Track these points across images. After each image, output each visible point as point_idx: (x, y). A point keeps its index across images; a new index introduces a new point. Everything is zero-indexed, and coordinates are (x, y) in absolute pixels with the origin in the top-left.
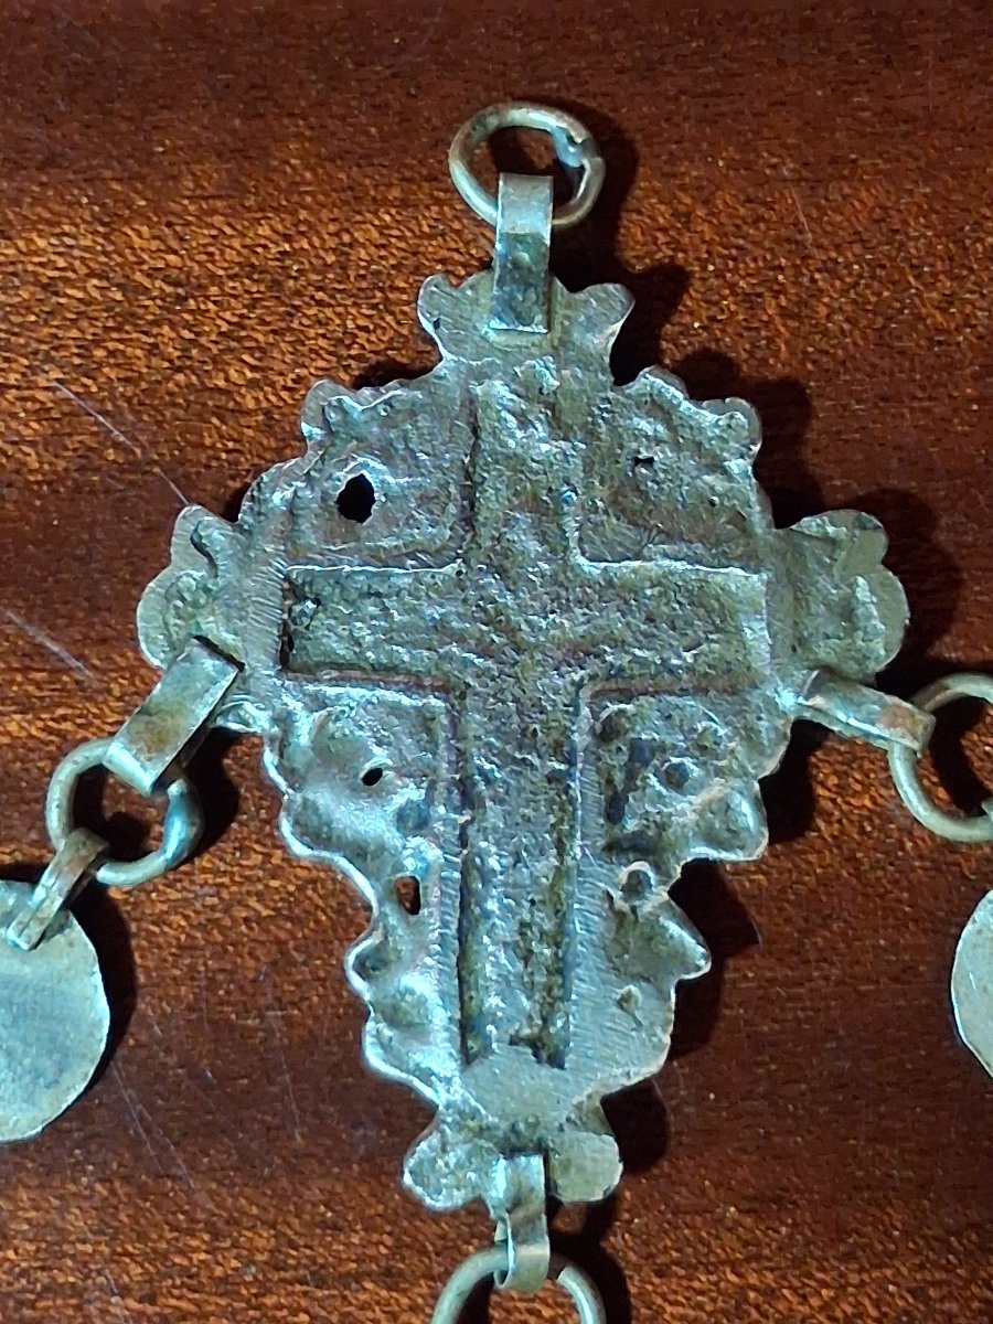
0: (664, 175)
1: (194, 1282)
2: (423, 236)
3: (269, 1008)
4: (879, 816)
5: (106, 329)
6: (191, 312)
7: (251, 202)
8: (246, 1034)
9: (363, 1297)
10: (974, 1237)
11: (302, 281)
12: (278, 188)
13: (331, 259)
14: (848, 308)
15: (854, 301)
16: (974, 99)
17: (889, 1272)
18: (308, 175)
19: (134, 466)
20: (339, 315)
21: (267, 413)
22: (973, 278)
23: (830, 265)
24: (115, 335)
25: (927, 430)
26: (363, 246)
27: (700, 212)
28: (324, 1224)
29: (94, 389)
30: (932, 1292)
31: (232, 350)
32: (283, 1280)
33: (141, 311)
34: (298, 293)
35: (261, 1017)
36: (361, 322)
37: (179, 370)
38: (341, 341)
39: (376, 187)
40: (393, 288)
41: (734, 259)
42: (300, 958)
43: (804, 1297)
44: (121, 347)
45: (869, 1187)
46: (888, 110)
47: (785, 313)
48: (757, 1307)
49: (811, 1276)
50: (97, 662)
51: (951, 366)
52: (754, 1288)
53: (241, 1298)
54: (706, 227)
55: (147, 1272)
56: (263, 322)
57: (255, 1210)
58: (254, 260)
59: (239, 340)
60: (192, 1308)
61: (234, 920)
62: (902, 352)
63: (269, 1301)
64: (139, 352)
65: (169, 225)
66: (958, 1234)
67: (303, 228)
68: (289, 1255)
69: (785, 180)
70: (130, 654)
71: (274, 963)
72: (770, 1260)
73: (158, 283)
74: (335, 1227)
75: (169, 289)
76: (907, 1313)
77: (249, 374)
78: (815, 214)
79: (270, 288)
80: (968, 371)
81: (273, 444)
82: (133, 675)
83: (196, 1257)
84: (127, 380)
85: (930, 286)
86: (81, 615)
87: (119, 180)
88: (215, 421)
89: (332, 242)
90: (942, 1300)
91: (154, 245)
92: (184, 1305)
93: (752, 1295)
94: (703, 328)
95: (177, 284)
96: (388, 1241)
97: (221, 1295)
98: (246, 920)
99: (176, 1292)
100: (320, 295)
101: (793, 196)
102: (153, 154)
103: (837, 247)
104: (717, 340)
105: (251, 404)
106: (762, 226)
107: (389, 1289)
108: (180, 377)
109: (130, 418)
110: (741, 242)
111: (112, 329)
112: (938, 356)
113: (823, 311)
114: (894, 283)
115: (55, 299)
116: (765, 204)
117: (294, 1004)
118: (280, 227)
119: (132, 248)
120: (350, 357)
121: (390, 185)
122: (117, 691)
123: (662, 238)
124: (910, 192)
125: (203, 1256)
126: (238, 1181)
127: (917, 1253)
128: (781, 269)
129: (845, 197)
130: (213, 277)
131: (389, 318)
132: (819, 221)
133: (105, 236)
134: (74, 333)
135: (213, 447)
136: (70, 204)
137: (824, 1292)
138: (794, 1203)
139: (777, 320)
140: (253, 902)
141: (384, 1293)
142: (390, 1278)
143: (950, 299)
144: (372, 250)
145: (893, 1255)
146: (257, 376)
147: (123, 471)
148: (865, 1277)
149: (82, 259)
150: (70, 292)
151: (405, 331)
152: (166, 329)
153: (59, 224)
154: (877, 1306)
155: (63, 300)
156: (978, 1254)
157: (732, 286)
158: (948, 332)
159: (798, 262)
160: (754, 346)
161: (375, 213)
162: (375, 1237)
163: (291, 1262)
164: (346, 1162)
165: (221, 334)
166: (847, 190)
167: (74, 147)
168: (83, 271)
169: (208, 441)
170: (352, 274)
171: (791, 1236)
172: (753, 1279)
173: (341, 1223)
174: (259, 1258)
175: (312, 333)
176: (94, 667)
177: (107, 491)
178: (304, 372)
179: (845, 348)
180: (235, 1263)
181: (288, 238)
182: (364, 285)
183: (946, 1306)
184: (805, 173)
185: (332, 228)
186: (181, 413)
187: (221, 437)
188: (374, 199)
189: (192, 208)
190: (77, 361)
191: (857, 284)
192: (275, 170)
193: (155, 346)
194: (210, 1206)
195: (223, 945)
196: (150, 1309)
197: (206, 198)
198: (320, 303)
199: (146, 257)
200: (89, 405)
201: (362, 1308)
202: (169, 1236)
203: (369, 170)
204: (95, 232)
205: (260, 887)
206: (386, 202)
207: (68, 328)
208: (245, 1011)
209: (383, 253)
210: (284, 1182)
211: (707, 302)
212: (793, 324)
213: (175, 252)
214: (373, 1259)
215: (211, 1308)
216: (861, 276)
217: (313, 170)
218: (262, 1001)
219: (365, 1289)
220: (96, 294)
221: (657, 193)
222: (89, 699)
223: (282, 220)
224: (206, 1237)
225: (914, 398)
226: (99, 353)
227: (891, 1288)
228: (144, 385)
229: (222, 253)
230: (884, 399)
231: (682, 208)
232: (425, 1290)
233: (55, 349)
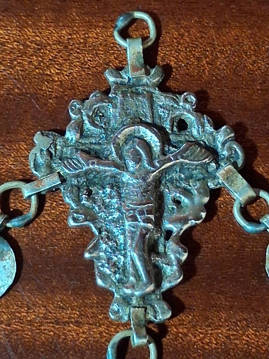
0: (176, 24)
1: (21, 321)
2: (108, 36)
3: (49, 246)
4: (225, 203)
5: (18, 56)
6: (41, 53)
7: (61, 24)
8: (42, 253)
9: (69, 328)
10: (245, 323)
11: (73, 47)
12: (68, 21)
13: (82, 41)
14: (226, 63)
15: (227, 61)
16: (264, 8)
17: (219, 331)
18: (77, 18)
19: (22, 94)
20: (83, 56)
21: (61, 82)
22: (261, 56)
23: (222, 51)
24: (20, 58)
25: (246, 97)
26: (91, 38)
27: (186, 34)
28: (60, 307)
29: (13, 72)
30: (232, 337)
31: (52, 64)
32: (47, 322)
33: (28, 52)
34: (72, 50)
35: (46, 248)
36: (89, 59)
37: (37, 69)
38: (83, 63)
39: (96, 22)
40: (99, 50)
41: (195, 48)
42: (59, 233)
43: (195, 337)
44: (21, 61)
45: (215, 307)
46: (240, 10)
47: (208, 63)
48: (181, 338)
49: (197, 330)
50: (8, 147)
51: (254, 80)
52: (181, 333)
53: (34, 326)
54: (187, 39)
55: (8, 317)
56: (62, 57)
57: (40, 302)
58: (60, 40)
59: (55, 61)
60: (21, 328)
61: (41, 221)
62: (240, 76)
63: (42, 328)
64: (26, 63)
65: (38, 29)
66: (240, 321)
67: (75, 32)
68: (49, 315)
69: (210, 27)
70: (17, 145)
71: (51, 234)
72: (186, 325)
73: (33, 45)
74: (63, 308)
75: (36, 46)
76: (224, 343)
77: (57, 71)
78: (218, 36)
79: (64, 48)
80: (258, 82)
81: (62, 90)
82: (18, 151)
83: (23, 314)
84: (22, 70)
85: (249, 58)
86: (4, 134)
87: (24, 16)
88: (46, 83)
89: (82, 36)
90: (234, 340)
91: (33, 34)
92: (18, 327)
93: (180, 335)
94: (185, 66)
95: (38, 45)
96: (78, 313)
97: (29, 325)
98: (44, 221)
99: (16, 324)
100: (78, 51)
101: (213, 32)
102: (35, 10)
103: (224, 46)
104: (188, 70)
105: (57, 79)
106: (203, 39)
107: (77, 326)
108: (37, 71)
109: (23, 81)
110: (197, 43)
111: (19, 56)
112: (250, 77)
113: (219, 63)
114: (239, 57)
115: (4, 47)
116: (204, 33)
117: (56, 245)
118: (68, 31)
119: (27, 35)
120: (85, 68)
121: (100, 22)
122: (13, 155)
123: (175, 41)
124: (245, 32)
125: (25, 314)
126: (36, 293)
127: (228, 326)
128: (208, 51)
129: (227, 33)
130: (49, 44)
131: (97, 58)
132: (219, 39)
133: (19, 31)
134: (9, 57)
135: (45, 90)
136: (10, 22)
137: (201, 335)
138: (194, 310)
139: (206, 65)
140: (46, 216)
141: (75, 328)
142: (78, 324)
143: (254, 62)
144: (94, 39)
145: (221, 326)
146: (59, 71)
147: (20, 95)
148: (213, 332)
149: (13, 37)
150: (8, 45)
151: (101, 62)
152: (34, 57)
153: (7, 27)
154: (216, 340)
155: (6, 48)
156: (245, 327)
157: (194, 55)
158: (253, 71)
159: (213, 49)
160: (199, 71)
161: (95, 29)
162: (74, 312)
163: (50, 317)
164: (67, 290)
165: (50, 59)
166: (228, 31)
167: (13, 6)
168: (12, 40)
169: (44, 89)
170: (87, 45)
171: (192, 319)
172: (181, 330)
173: (64, 307)
174: (40, 315)
175: (75, 61)
176: (7, 149)
177: (14, 100)
178: (72, 71)
179: (224, 74)
180: (34, 317)
181: (70, 34)
182: (90, 48)
183: (236, 341)
184: (216, 25)
185: (83, 33)
186: (36, 80)
187: (48, 87)
188: (95, 26)
189: (44, 25)
190: (9, 64)
191: (228, 57)
192: (68, 16)
193: (31, 62)
194: (28, 300)
195: (37, 228)
196: (8, 328)
197: (48, 23)
198: (78, 53)
199: (30, 37)
200: (11, 77)
201: (68, 331)
202: (15, 307)
203: (95, 18)
204: (17, 30)
205: (49, 212)
206: (98, 26)
207: (7, 55)
208: (42, 247)
209: (97, 40)
210: (49, 295)
211: (186, 59)
212: (210, 66)
213: (39, 37)
214: (73, 318)
215: (26, 329)
216: (230, 54)
217: (79, 17)
218: (47, 244)
219: (70, 326)
220: (15, 46)
221: (174, 29)
222: (5, 157)
223: (69, 30)
224: (26, 309)
225: (243, 88)
226: (15, 63)
227: (220, 335)
228: (27, 72)
229: (52, 37)
230: (234, 88)
231: (181, 33)
232: (87, 328)
233: (3, 61)
